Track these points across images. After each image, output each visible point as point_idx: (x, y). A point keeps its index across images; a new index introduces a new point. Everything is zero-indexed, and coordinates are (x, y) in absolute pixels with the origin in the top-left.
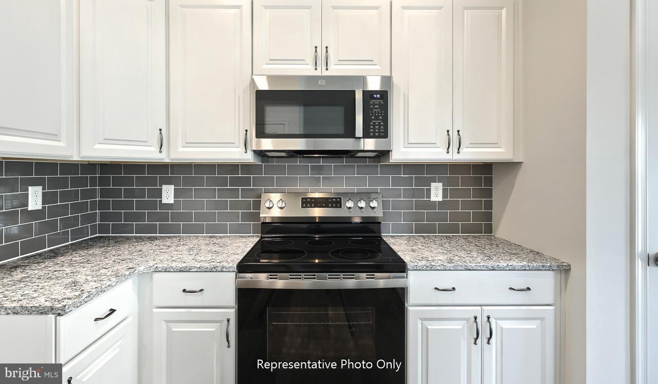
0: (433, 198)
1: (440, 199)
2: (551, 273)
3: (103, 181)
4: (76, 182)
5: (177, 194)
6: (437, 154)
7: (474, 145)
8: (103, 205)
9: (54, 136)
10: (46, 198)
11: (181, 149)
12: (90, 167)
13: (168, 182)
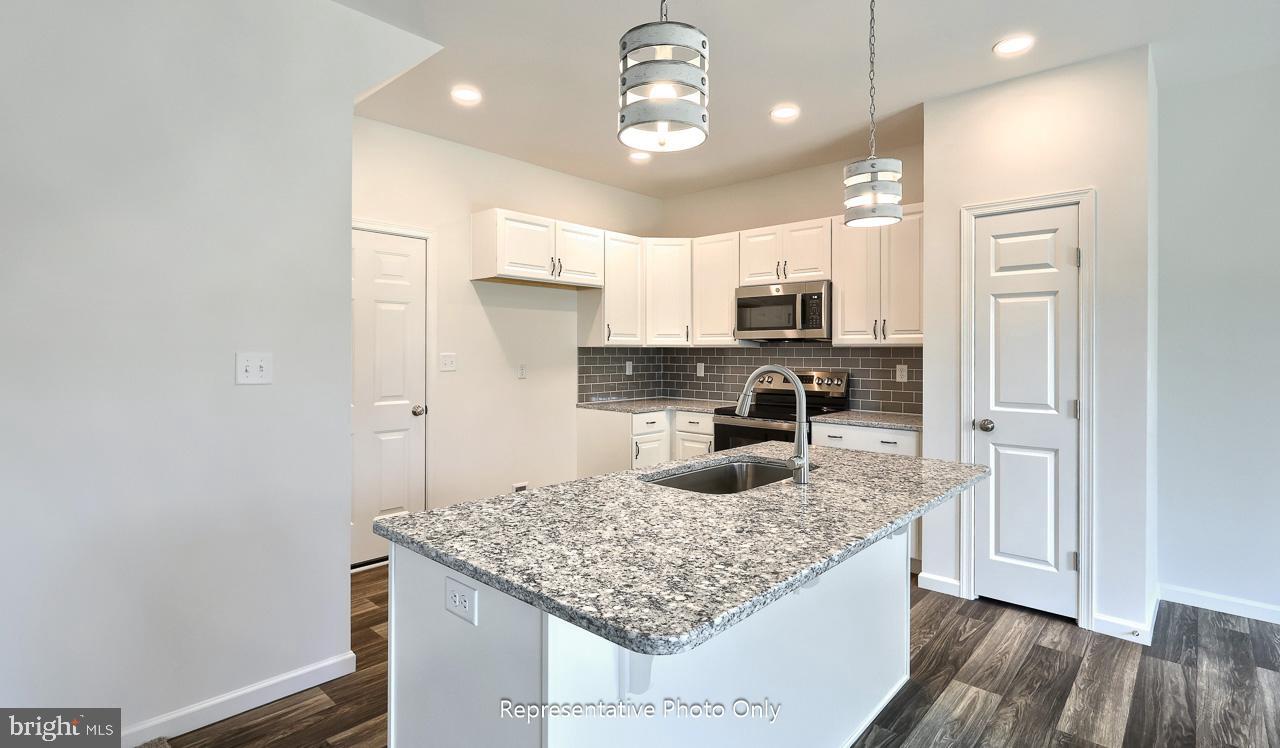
0: (898, 379)
1: (905, 380)
2: (913, 433)
3: (665, 360)
4: (651, 360)
5: (706, 370)
6: (866, 339)
7: (898, 332)
8: (665, 376)
9: (634, 335)
10: (635, 369)
11: (700, 339)
12: (658, 350)
13: (700, 360)
